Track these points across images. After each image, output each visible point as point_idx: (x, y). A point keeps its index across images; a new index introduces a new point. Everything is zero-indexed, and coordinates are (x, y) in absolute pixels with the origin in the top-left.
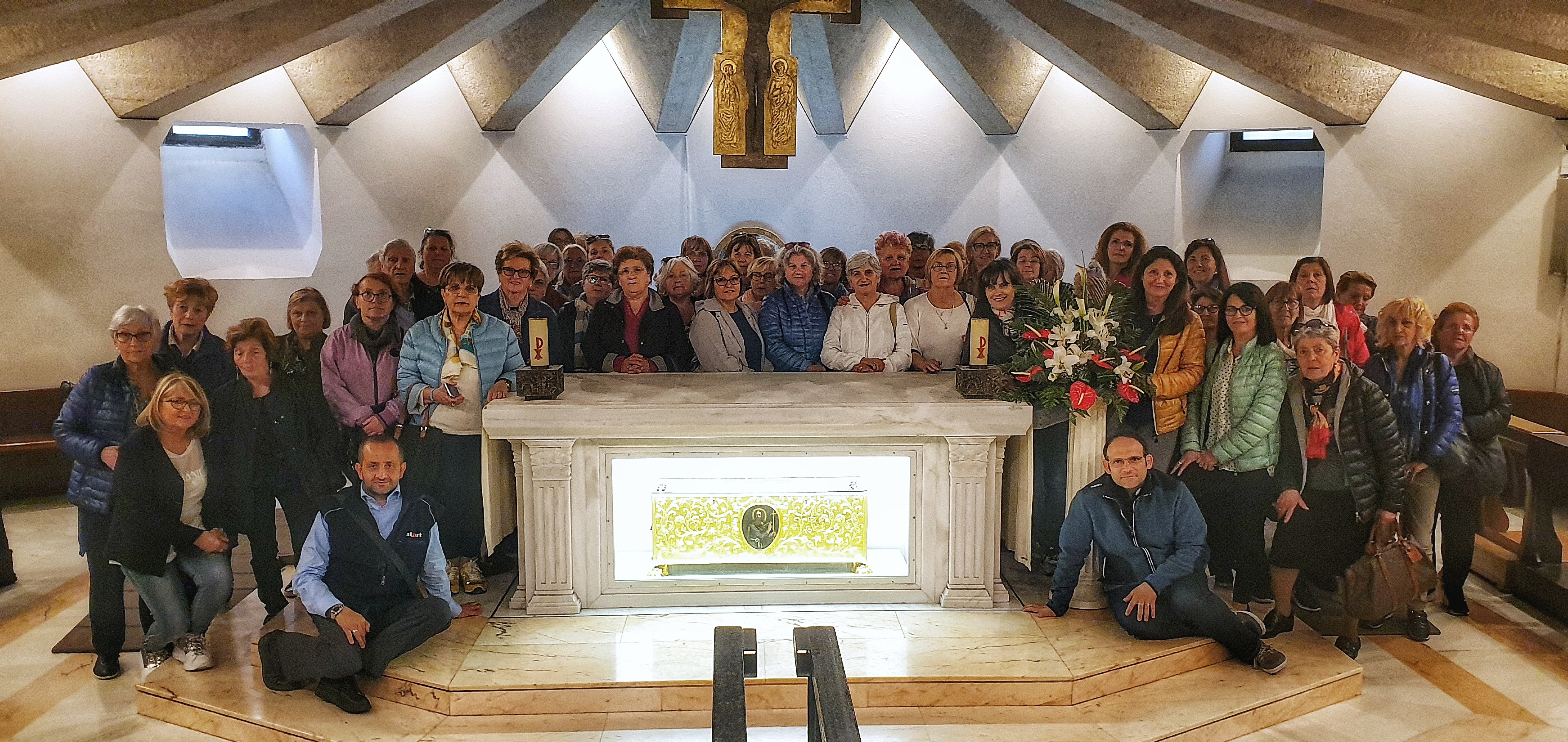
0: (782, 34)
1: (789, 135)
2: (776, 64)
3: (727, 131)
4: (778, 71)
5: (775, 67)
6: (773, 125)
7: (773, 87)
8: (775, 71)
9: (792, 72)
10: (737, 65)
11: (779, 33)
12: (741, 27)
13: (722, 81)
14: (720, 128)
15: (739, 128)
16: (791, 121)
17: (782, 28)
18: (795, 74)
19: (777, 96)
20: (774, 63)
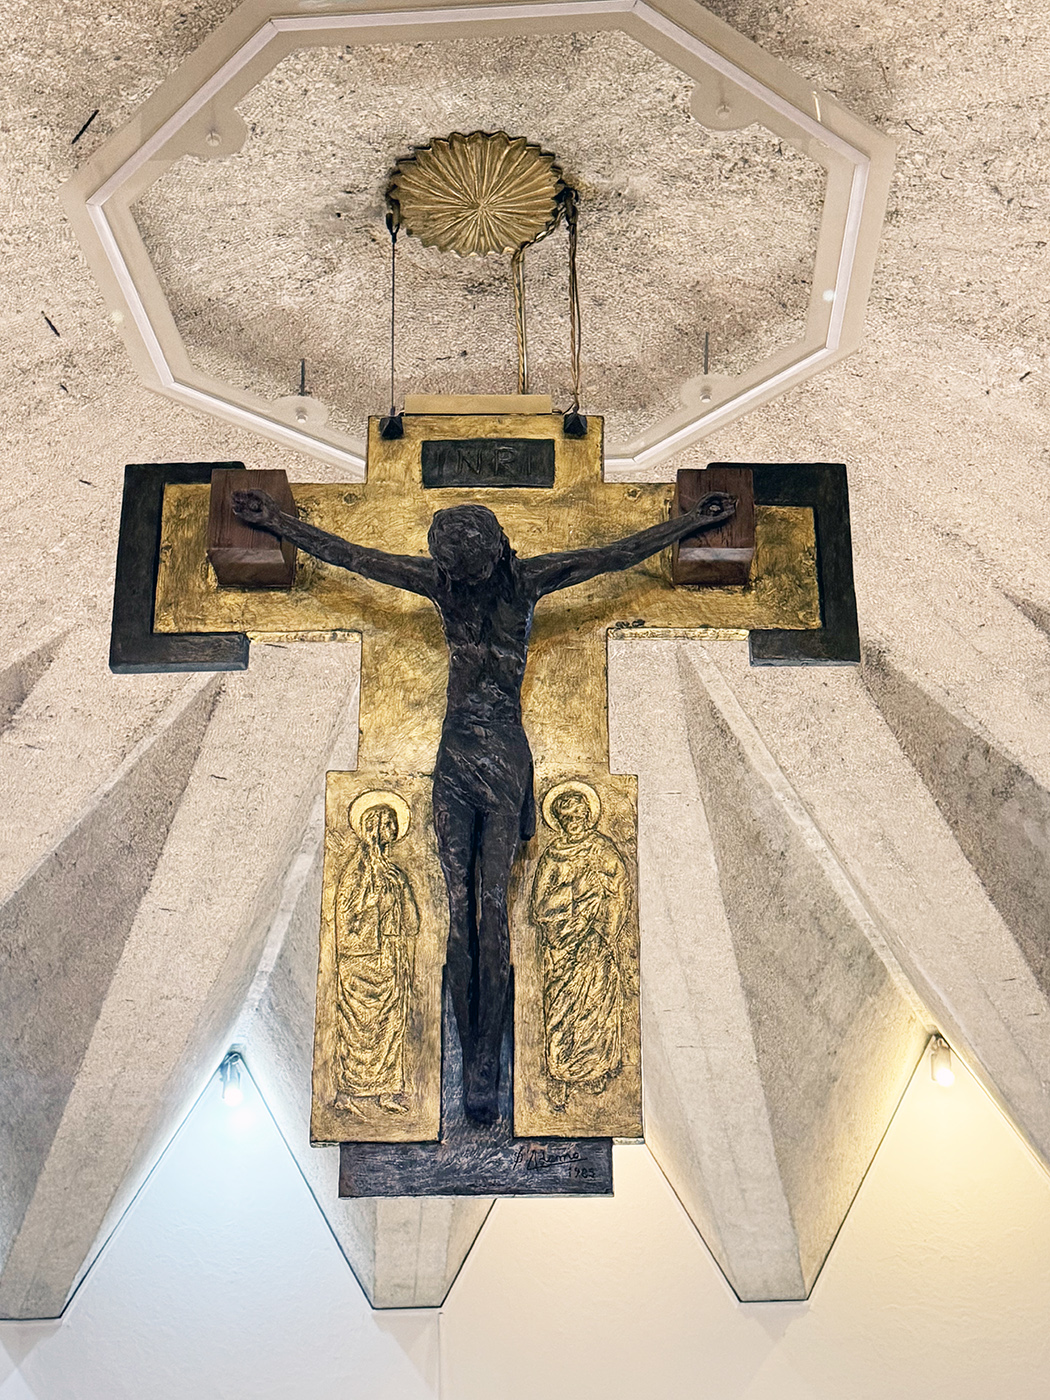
0: (575, 702)
1: (615, 1057)
2: (561, 797)
3: (364, 1048)
4: (564, 822)
5: (556, 813)
6: (547, 1017)
7: (545, 880)
8: (552, 824)
9: (616, 822)
10: (412, 808)
11: (564, 698)
12: (426, 681)
13: (354, 864)
14: (341, 1035)
15: (416, 1033)
16: (620, 1000)
17: (577, 682)
18: (629, 832)
19: (563, 909)
20: (551, 797)
